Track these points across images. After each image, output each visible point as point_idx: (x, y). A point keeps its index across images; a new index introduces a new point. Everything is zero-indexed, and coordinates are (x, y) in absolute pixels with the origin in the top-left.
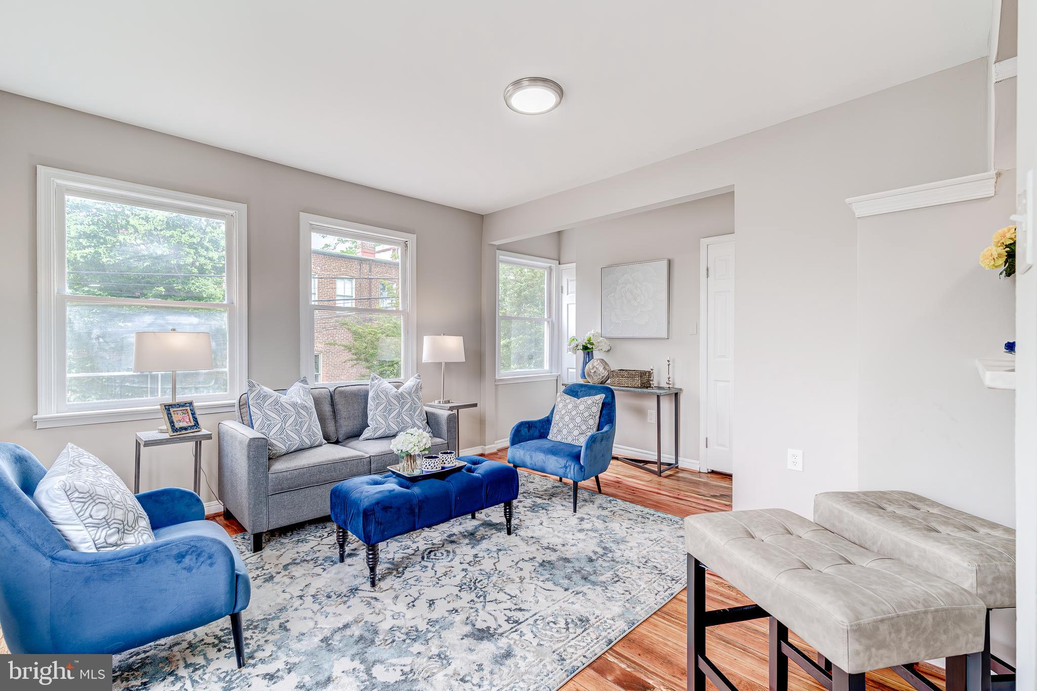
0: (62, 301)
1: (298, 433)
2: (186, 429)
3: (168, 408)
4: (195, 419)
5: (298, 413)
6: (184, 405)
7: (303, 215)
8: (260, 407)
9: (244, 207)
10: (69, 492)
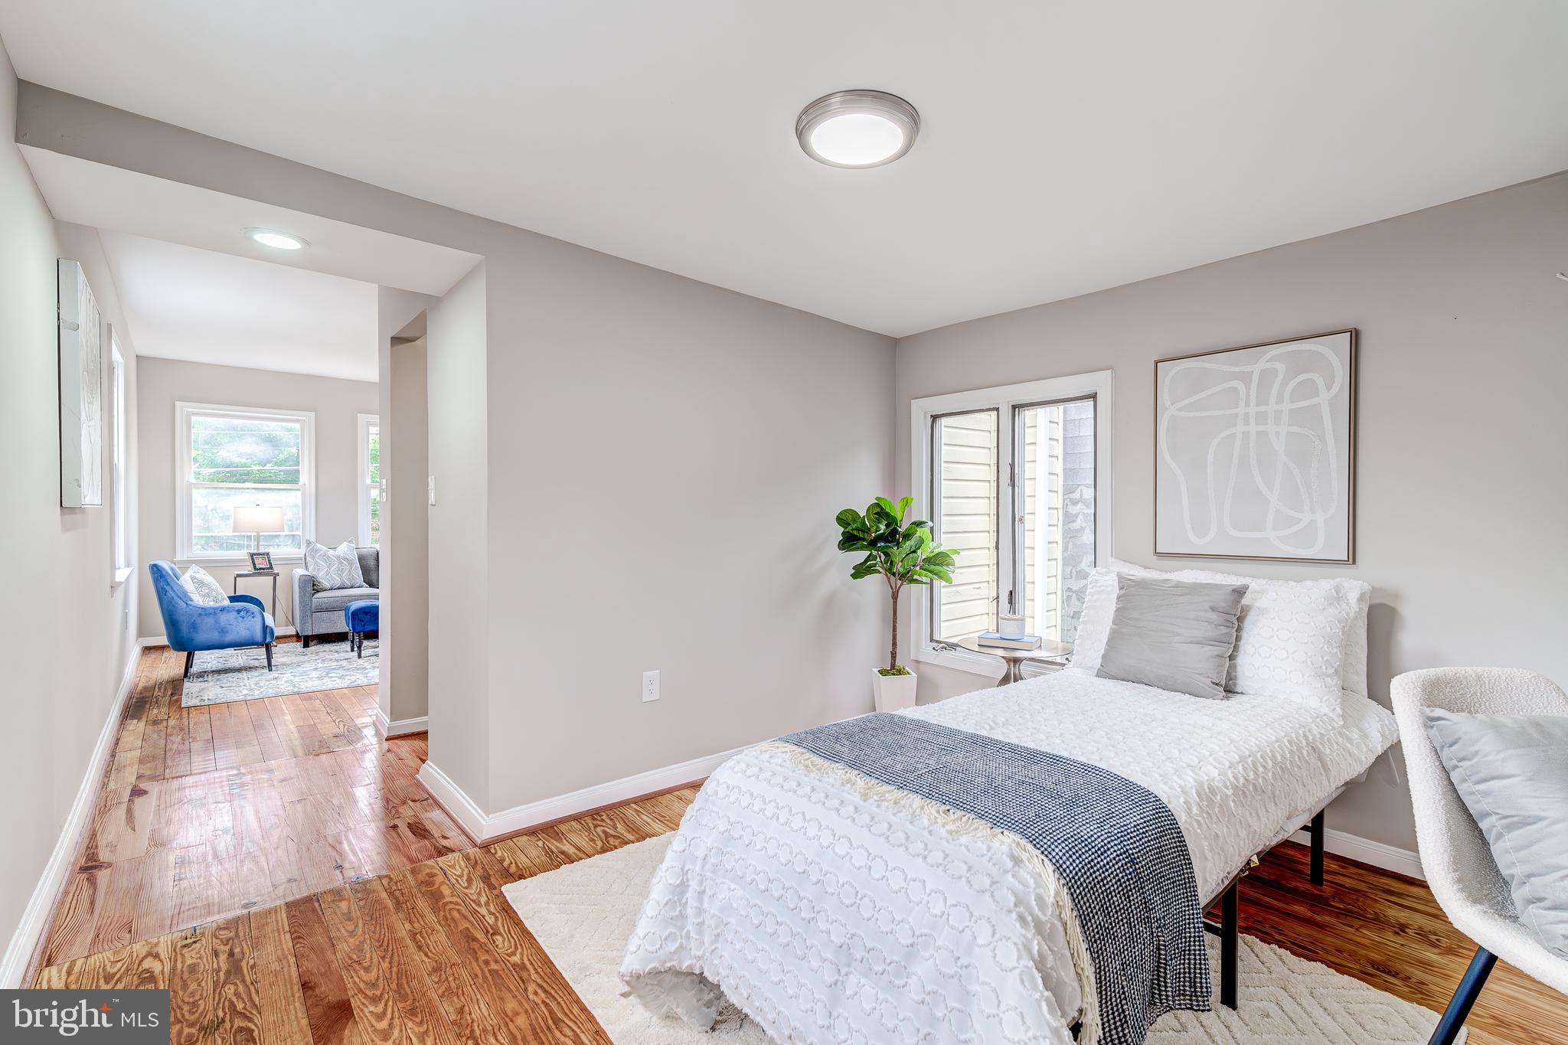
0: (190, 486)
1: (340, 576)
2: (263, 569)
3: (252, 555)
4: (270, 563)
5: (341, 563)
6: (263, 554)
7: (359, 415)
8: (313, 557)
9: (313, 414)
10: (193, 578)
